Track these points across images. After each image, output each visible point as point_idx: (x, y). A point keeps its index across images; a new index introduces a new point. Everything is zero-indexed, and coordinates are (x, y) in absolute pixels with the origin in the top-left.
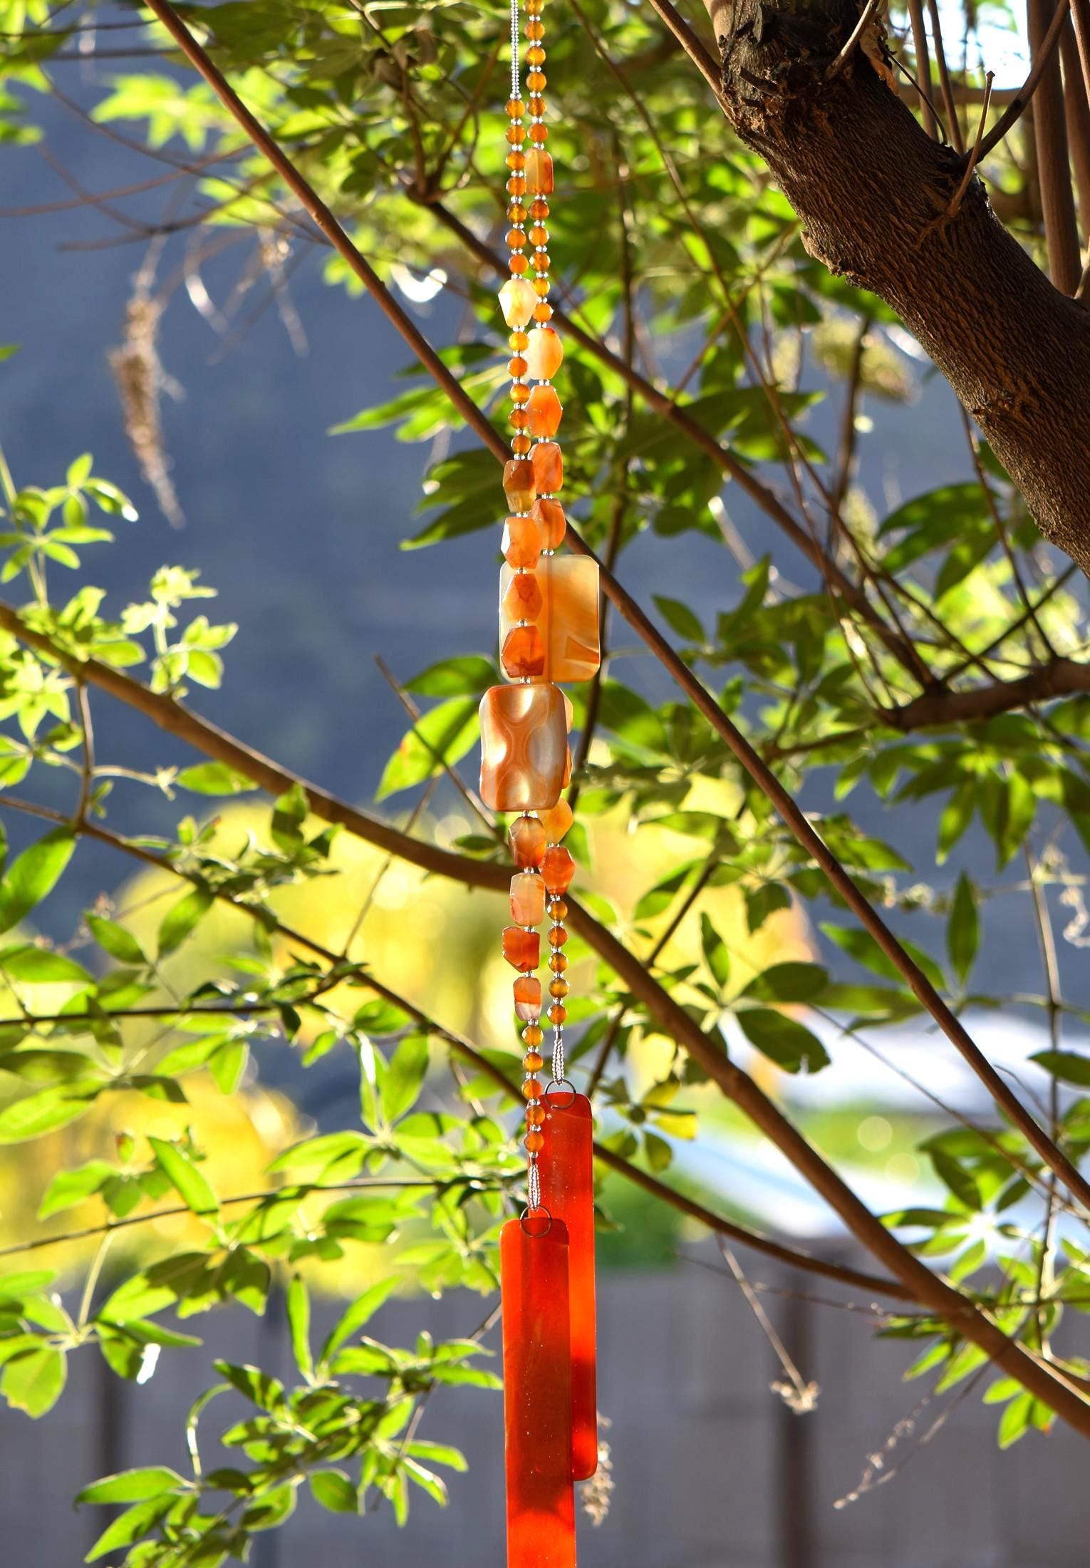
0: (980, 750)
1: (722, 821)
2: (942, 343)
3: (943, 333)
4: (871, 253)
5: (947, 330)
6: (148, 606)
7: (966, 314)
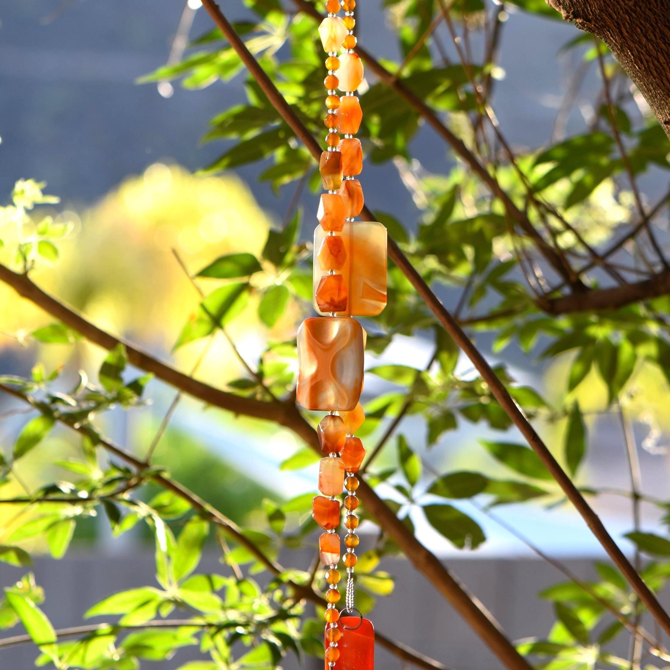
0: (600, 323)
1: (418, 373)
2: (644, 73)
3: (646, 66)
4: (596, 7)
5: (650, 64)
6: (10, 208)
7: (664, 53)
